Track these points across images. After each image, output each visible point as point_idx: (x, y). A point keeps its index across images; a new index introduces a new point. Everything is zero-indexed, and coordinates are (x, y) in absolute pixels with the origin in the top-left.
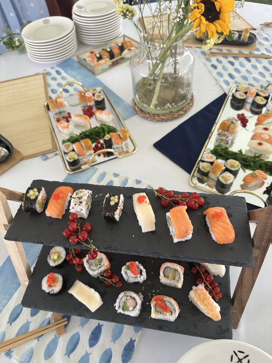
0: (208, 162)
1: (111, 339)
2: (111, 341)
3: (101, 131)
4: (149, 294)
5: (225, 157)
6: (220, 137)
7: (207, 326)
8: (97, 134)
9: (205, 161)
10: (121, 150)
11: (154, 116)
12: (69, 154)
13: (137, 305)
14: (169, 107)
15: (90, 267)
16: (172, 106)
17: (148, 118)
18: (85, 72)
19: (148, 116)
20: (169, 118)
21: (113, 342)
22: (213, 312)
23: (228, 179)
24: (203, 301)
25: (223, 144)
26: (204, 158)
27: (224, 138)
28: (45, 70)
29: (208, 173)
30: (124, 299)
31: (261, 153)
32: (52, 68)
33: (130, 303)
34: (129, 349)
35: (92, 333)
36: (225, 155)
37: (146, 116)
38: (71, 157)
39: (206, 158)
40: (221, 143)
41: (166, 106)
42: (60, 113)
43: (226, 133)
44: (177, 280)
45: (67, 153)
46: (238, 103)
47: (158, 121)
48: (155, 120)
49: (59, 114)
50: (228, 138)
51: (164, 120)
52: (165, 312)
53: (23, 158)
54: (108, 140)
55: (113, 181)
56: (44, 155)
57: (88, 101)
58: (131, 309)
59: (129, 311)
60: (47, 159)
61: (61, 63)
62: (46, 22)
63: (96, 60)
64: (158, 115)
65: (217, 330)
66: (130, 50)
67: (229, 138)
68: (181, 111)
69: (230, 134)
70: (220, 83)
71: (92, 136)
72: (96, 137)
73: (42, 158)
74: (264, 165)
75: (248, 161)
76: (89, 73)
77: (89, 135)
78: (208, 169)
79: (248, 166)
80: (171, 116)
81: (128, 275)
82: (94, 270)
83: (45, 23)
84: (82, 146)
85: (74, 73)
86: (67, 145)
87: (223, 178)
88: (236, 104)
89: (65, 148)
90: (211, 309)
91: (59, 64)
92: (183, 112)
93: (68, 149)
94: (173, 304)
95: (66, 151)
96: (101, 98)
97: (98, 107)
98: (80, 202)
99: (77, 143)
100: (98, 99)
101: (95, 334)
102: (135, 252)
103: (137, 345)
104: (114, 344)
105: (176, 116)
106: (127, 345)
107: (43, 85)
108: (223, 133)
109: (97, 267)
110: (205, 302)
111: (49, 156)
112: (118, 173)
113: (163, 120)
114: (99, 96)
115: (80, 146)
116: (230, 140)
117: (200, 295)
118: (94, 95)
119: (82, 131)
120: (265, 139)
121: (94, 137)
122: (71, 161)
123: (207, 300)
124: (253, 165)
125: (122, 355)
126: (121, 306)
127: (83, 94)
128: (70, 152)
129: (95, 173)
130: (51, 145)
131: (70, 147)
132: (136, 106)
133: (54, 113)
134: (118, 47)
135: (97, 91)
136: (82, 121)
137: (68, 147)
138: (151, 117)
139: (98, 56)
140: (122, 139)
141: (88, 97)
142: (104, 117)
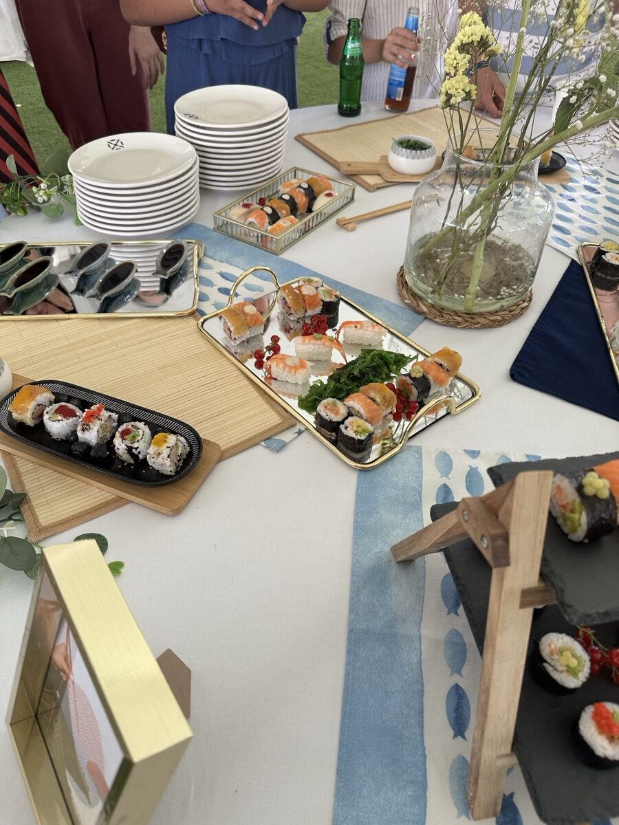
3: (381, 362)
11: (473, 318)
12: (347, 422)
17: (459, 323)
19: (456, 318)
20: (505, 318)
37: (453, 319)
38: (360, 430)
45: (342, 422)
46: (613, 275)
47: (484, 327)
48: (479, 325)
51: (496, 324)
57: (310, 305)
60: (283, 446)
62: (116, 145)
63: (267, 220)
64: (481, 315)
66: (329, 195)
71: (366, 378)
77: (359, 375)
80: (507, 312)
83: (113, 148)
84: (374, 400)
85: (222, 253)
86: (328, 403)
89: (328, 412)
93: (337, 413)
95: (336, 418)
99: (357, 396)
100: (331, 297)
105: (517, 312)
111: (284, 439)
112: (473, 449)
114: (329, 293)
115: (369, 401)
122: (362, 437)
127: (295, 291)
128: (346, 418)
130: (274, 413)
131: (338, 408)
132: (420, 303)
133: (238, 342)
134: (302, 190)
135: (316, 282)
136: (322, 349)
137: (335, 408)
138: (466, 321)
139: (269, 211)
140: (448, 371)
141: (311, 295)
142: (369, 333)
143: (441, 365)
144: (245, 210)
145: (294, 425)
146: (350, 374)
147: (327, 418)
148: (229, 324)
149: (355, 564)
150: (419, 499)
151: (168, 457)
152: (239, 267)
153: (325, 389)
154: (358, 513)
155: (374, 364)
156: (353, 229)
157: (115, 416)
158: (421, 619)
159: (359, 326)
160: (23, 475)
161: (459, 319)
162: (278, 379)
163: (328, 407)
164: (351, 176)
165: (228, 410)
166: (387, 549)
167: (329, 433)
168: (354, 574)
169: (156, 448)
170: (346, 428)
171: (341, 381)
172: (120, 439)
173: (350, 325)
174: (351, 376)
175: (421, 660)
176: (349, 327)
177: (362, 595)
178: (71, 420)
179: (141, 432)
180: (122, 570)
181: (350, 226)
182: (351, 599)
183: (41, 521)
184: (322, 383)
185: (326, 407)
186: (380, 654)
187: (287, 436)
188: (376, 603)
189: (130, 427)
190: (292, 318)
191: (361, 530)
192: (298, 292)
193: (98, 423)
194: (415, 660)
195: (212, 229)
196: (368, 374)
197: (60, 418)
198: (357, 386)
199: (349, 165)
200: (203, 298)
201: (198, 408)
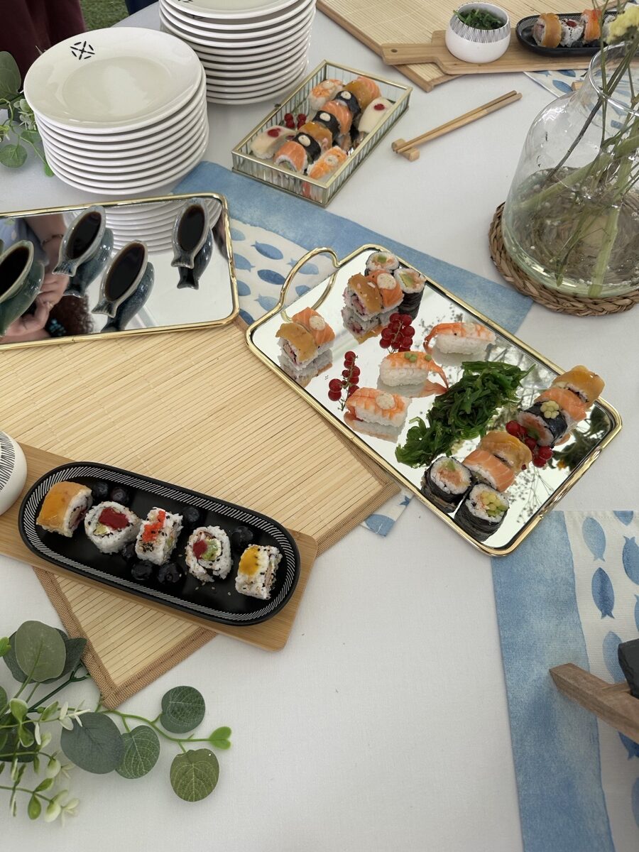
3: (496, 387)
11: (596, 304)
12: (473, 495)
17: (579, 311)
19: (577, 305)
37: (571, 305)
38: (493, 508)
45: (467, 495)
47: (611, 313)
48: (605, 312)
51: (624, 308)
54: (557, 417)
55: (633, 538)
56: (371, 516)
57: (389, 301)
63: (305, 156)
66: (379, 107)
84: (503, 461)
86: (443, 466)
89: (447, 481)
93: (458, 482)
95: (458, 490)
100: (415, 287)
111: (389, 512)
112: (625, 508)
114: (411, 277)
115: (500, 464)
127: (372, 284)
128: (471, 488)
129: (565, 531)
130: (369, 475)
131: (458, 473)
132: (528, 284)
133: (305, 366)
134: (344, 103)
135: (391, 261)
136: (418, 374)
137: (454, 474)
138: (588, 308)
139: (306, 141)
140: (587, 401)
141: (391, 288)
142: (473, 342)
143: (578, 394)
144: (273, 140)
145: (398, 492)
146: (459, 411)
147: (446, 489)
148: (293, 348)
149: (510, 702)
150: (572, 594)
151: (264, 586)
152: (277, 233)
153: (432, 437)
154: (501, 625)
155: (488, 392)
156: (417, 158)
157: (178, 518)
158: (600, 769)
159: (459, 333)
160: (72, 605)
161: (580, 306)
162: (365, 420)
163: (445, 472)
164: (398, 67)
165: (310, 474)
166: (545, 673)
167: (447, 504)
168: (511, 716)
169: (247, 576)
170: (474, 505)
171: (450, 423)
172: (195, 559)
173: (447, 331)
174: (461, 413)
175: (609, 828)
176: (446, 334)
177: (526, 743)
178: (124, 532)
179: (218, 543)
180: (231, 739)
181: (413, 154)
182: (515, 752)
183: (113, 677)
184: (421, 422)
185: (441, 473)
186: (561, 825)
187: (391, 510)
188: (545, 754)
189: (203, 537)
190: (365, 319)
191: (509, 649)
192: (373, 286)
193: (162, 539)
194: (603, 829)
195: (231, 169)
196: (482, 408)
197: (108, 530)
198: (469, 424)
199: (394, 51)
200: (243, 290)
201: (272, 475)
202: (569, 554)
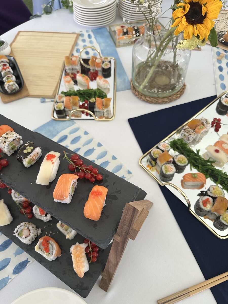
0: (161, 150)
1: (14, 252)
2: (13, 254)
3: (93, 93)
4: (46, 233)
5: (180, 150)
6: (184, 132)
7: (73, 277)
8: (89, 95)
9: (160, 148)
10: (102, 115)
11: (142, 96)
13: (29, 236)
14: (155, 91)
15: (15, 193)
16: (158, 92)
18: (110, 41)
19: (137, 93)
20: (153, 101)
21: (14, 255)
22: (79, 269)
23: (169, 170)
24: (77, 258)
25: (185, 139)
26: (160, 146)
27: (187, 134)
28: (81, 32)
29: (157, 159)
30: (22, 228)
31: (215, 160)
32: (87, 31)
33: (26, 232)
34: (22, 266)
35: (5, 241)
36: (181, 150)
37: (136, 93)
39: (161, 145)
40: (184, 138)
41: (152, 90)
42: (73, 69)
43: (191, 131)
44: (68, 232)
45: (58, 102)
46: (222, 108)
47: (144, 100)
48: (141, 99)
49: (71, 70)
50: (190, 136)
51: (149, 102)
52: (45, 251)
53: (28, 96)
54: (92, 103)
55: (81, 137)
56: (44, 98)
57: (96, 66)
58: (24, 237)
59: (22, 237)
60: (44, 102)
61: (96, 29)
63: (122, 34)
64: (145, 96)
65: (79, 284)
67: (192, 136)
68: (166, 99)
69: (194, 132)
70: (217, 85)
72: (87, 98)
73: (41, 100)
74: (210, 170)
75: (198, 161)
76: (112, 44)
77: (83, 94)
78: (157, 156)
79: (197, 166)
80: (156, 100)
81: (36, 212)
82: (16, 197)
84: (70, 100)
85: (101, 40)
86: (62, 96)
87: (166, 168)
88: (220, 109)
89: (58, 98)
90: (78, 266)
91: (94, 30)
92: (167, 100)
93: (60, 99)
94: (53, 248)
96: (107, 66)
97: (104, 73)
98: (4, 141)
99: (68, 97)
100: (105, 66)
101: (6, 243)
102: (25, 195)
103: (28, 266)
104: (14, 257)
105: (160, 101)
106: (22, 262)
107: (73, 43)
108: (188, 130)
109: (19, 196)
110: (78, 259)
111: (47, 100)
112: (88, 132)
113: (147, 101)
114: (107, 65)
115: (68, 100)
116: (191, 138)
117: (77, 251)
118: (103, 62)
119: (79, 89)
120: (224, 149)
121: (85, 96)
122: (57, 109)
123: (80, 258)
124: (201, 167)
125: (15, 267)
126: (19, 231)
127: (94, 59)
128: (60, 102)
129: (71, 126)
135: (108, 60)
139: (125, 30)
179: (11, 78)
189: (11, 76)
202: (65, 129)
